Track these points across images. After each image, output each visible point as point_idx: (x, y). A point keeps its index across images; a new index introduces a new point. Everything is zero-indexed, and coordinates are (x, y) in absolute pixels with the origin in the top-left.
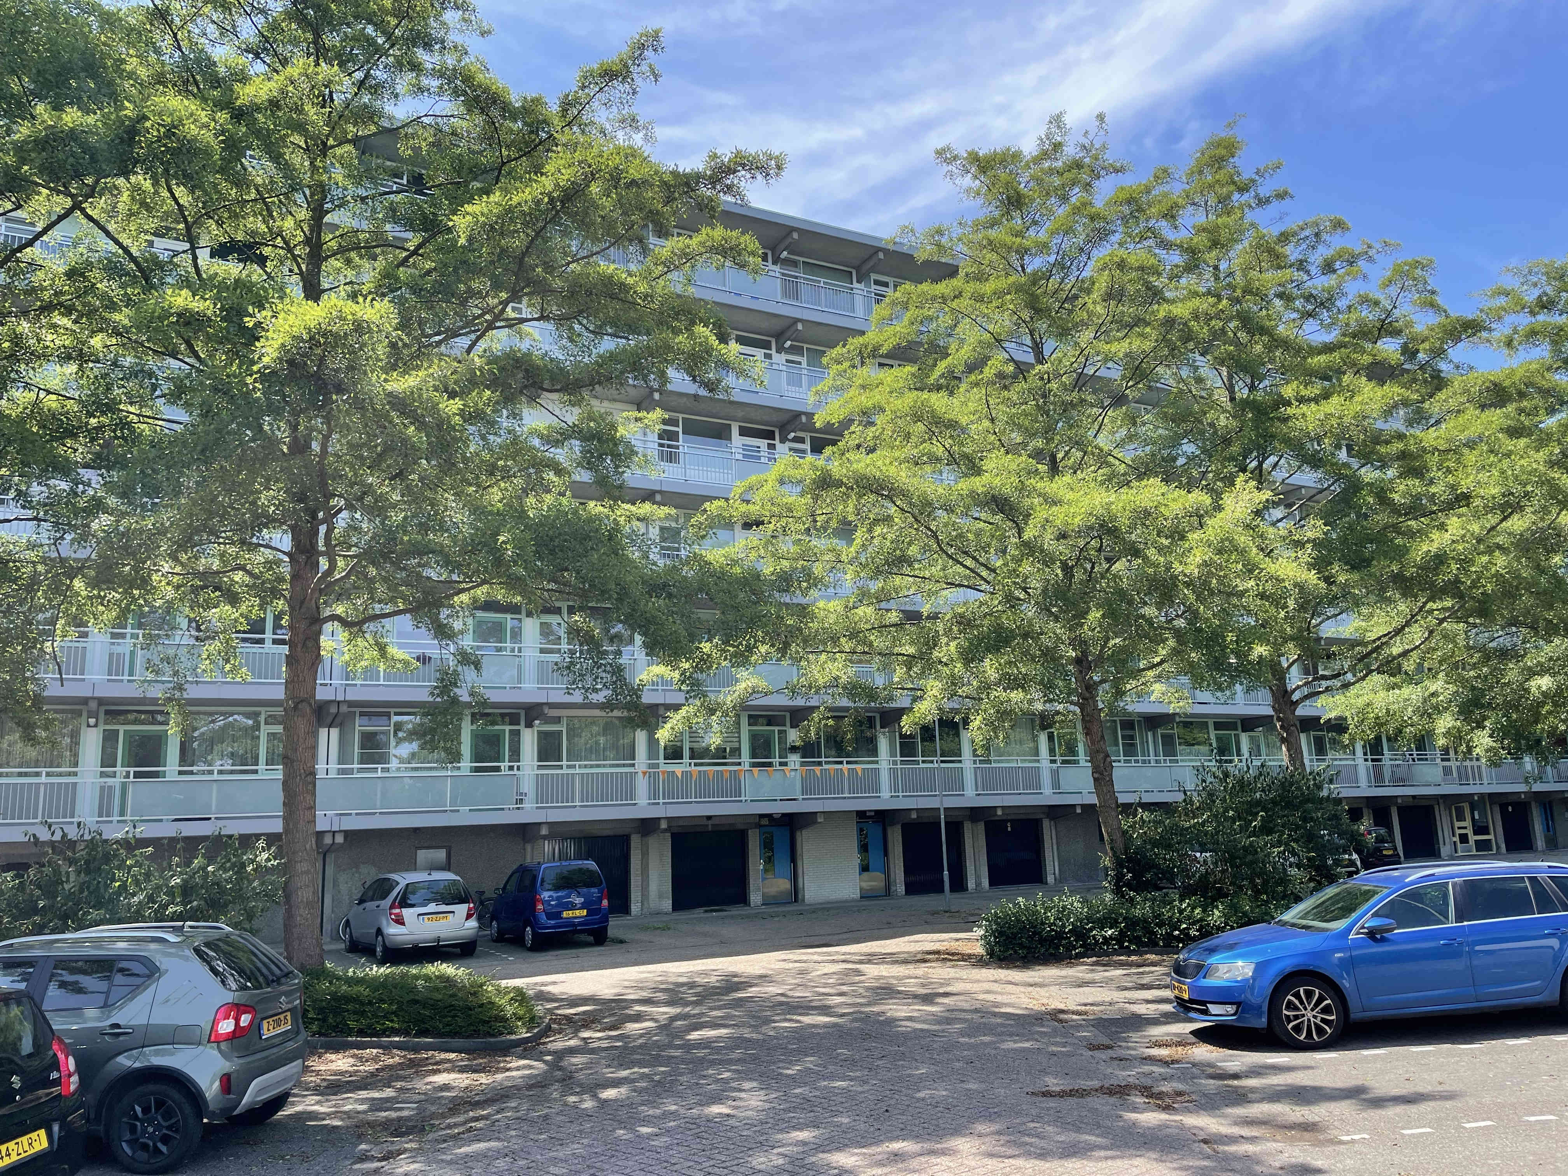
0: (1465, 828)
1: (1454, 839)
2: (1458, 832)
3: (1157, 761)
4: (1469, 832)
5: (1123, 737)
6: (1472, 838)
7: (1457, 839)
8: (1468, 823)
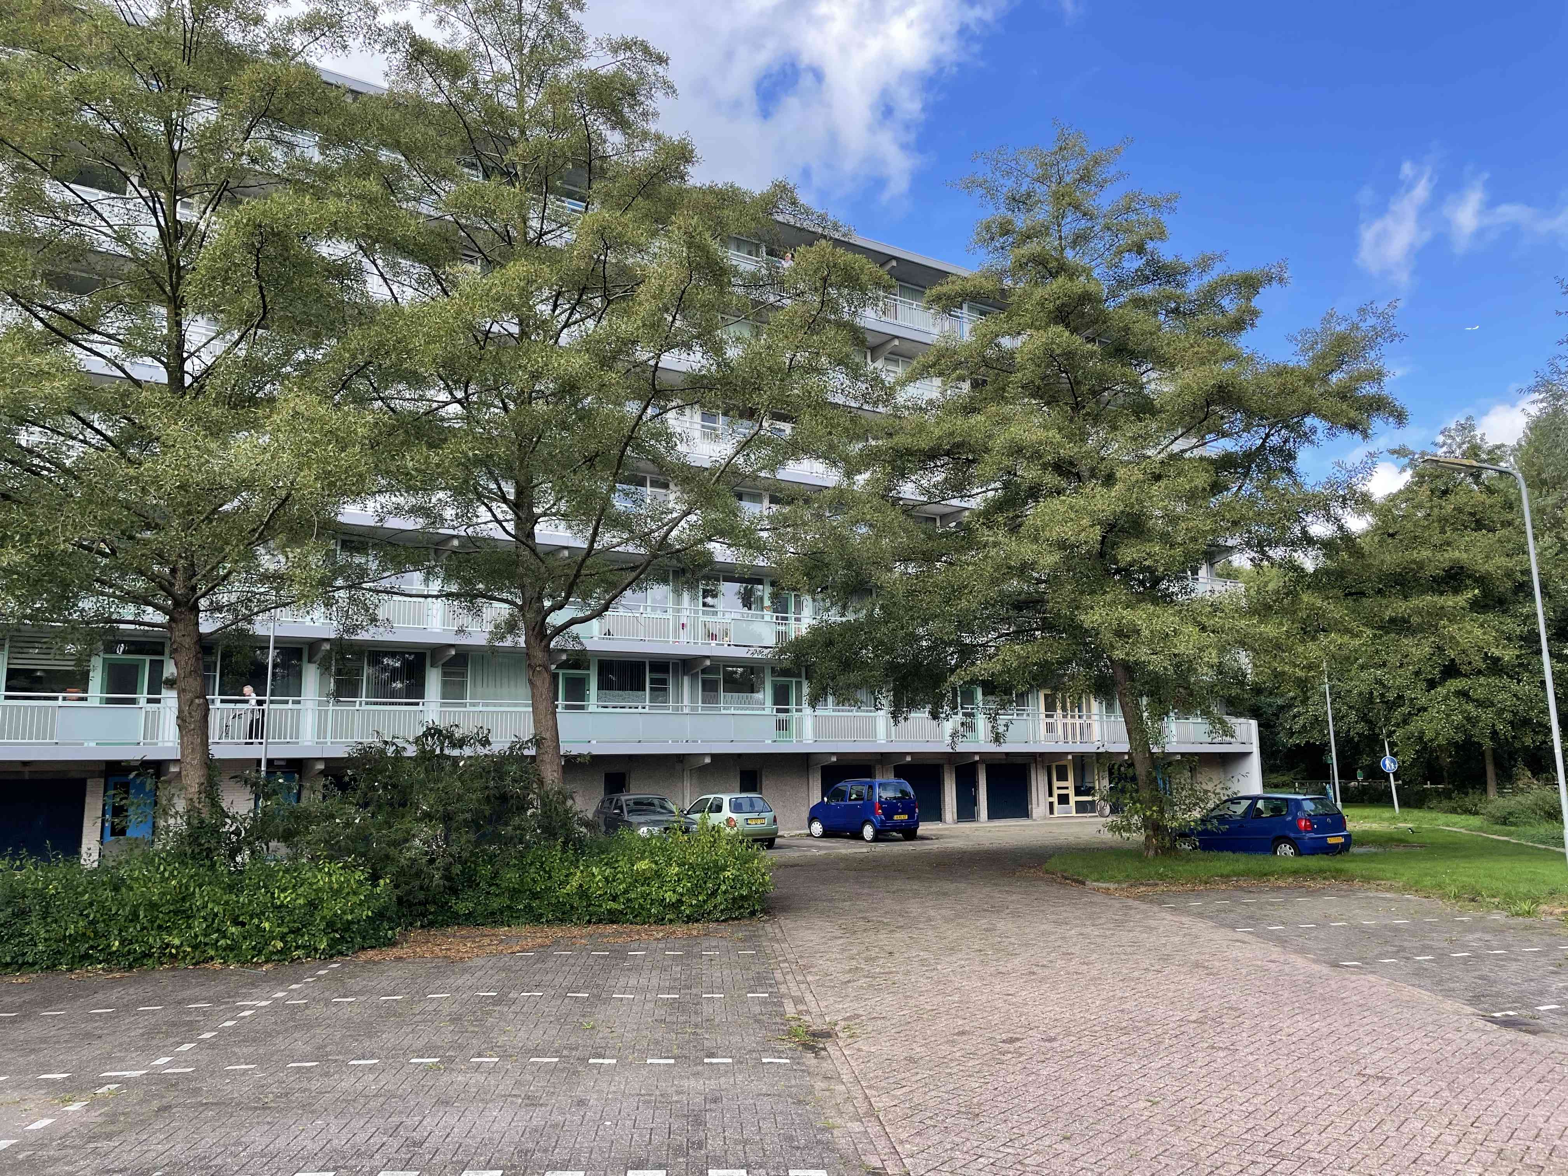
0: (1067, 788)
1: (1051, 799)
2: (1056, 792)
3: (693, 709)
4: (1071, 792)
5: (652, 681)
6: (1073, 799)
7: (1055, 799)
8: (1070, 783)
